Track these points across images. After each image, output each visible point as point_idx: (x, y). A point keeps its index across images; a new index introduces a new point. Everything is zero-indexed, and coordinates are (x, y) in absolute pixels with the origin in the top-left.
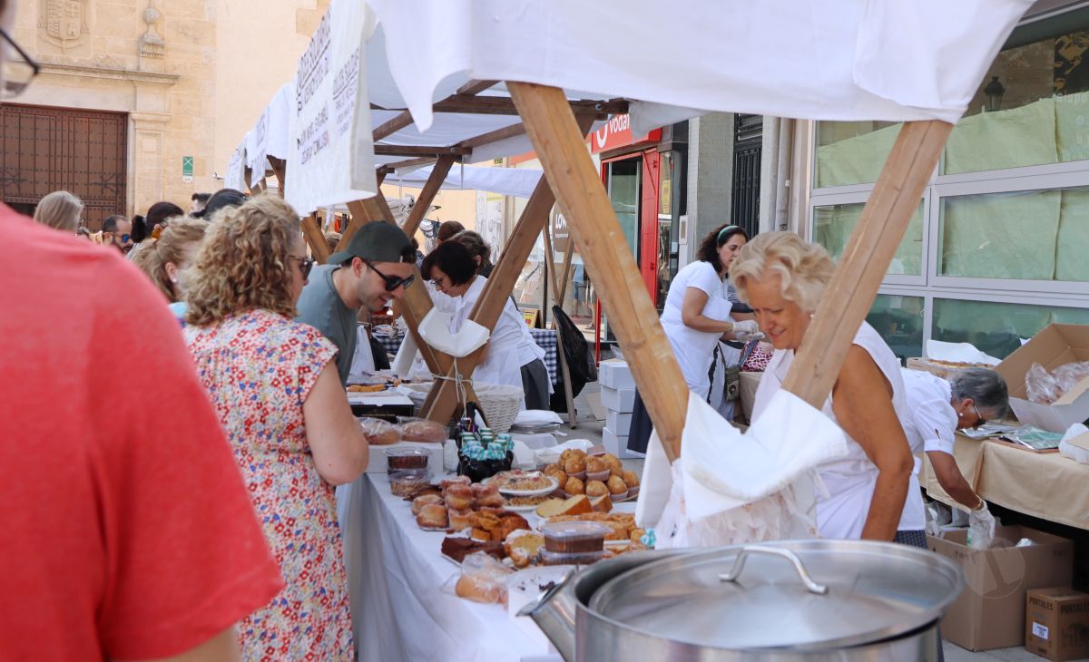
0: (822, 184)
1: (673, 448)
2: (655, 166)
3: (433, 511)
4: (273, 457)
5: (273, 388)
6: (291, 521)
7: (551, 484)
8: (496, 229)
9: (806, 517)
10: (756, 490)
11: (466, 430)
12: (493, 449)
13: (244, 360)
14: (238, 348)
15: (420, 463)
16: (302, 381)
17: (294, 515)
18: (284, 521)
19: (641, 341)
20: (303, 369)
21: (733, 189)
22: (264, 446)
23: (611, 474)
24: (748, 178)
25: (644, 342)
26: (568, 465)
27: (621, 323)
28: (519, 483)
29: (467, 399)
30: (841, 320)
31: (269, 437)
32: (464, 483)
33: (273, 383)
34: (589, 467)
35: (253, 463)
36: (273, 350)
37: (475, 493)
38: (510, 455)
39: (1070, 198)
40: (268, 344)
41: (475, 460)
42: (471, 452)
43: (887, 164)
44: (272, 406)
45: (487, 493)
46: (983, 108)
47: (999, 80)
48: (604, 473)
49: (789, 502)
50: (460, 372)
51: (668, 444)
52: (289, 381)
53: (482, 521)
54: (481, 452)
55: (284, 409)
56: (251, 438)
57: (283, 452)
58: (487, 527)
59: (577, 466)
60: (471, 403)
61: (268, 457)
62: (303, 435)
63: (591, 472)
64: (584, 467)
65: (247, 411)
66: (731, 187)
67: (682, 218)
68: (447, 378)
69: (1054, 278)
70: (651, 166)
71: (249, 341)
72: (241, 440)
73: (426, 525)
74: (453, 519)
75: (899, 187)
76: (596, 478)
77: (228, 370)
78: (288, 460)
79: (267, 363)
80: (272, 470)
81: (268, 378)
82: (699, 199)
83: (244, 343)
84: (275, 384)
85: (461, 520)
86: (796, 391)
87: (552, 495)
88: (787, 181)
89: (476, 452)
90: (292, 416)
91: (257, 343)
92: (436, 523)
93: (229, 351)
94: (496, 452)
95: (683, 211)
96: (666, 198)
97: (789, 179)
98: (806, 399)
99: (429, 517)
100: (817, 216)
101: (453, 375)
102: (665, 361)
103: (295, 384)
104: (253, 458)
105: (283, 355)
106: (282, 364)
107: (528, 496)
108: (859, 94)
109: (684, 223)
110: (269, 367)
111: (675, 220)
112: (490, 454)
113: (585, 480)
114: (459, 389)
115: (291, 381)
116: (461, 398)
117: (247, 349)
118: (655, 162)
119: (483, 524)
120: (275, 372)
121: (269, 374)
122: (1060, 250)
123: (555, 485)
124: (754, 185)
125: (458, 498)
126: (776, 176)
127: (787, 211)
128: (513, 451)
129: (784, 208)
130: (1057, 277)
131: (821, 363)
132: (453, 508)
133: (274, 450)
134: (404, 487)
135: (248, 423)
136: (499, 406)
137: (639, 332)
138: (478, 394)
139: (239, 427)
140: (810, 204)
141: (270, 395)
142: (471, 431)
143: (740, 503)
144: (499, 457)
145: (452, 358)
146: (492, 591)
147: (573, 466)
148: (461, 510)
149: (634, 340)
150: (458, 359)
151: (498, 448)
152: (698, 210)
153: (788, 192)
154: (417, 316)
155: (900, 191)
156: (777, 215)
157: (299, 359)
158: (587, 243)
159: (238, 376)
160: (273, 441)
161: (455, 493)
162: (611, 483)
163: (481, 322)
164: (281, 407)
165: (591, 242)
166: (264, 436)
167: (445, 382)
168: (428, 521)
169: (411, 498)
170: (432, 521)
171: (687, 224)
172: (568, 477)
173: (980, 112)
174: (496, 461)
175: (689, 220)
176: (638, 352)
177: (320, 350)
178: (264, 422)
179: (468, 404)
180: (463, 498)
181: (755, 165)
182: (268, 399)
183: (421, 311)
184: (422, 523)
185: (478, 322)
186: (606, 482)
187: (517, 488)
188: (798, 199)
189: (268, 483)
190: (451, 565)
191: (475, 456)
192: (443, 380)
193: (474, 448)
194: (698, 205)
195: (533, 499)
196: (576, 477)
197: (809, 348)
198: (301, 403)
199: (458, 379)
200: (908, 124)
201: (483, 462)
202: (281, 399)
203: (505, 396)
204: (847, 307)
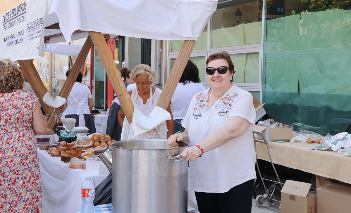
0: (173, 51)
1: (130, 121)
2: (112, 43)
3: (56, 151)
4: (24, 128)
5: (25, 109)
6: (30, 146)
7: (90, 144)
8: (47, 67)
9: (163, 136)
10: (151, 128)
11: (61, 130)
12: (71, 134)
13: (16, 102)
14: (13, 99)
15: (47, 140)
16: (33, 106)
17: (30, 144)
18: (28, 146)
19: (122, 94)
20: (32, 103)
21: (141, 52)
22: (22, 125)
23: (108, 140)
24: (147, 48)
25: (123, 94)
26: (95, 138)
27: (117, 90)
28: (80, 143)
29: (59, 122)
30: (170, 89)
31: (24, 123)
32: (65, 143)
33: (25, 107)
34: (101, 138)
35: (19, 131)
36: (24, 98)
37: (68, 146)
38: (76, 137)
39: (249, 57)
40: (22, 97)
41: (66, 138)
42: (65, 135)
43: (181, 51)
44: (26, 114)
45: (72, 145)
46: (223, 26)
47: (240, 10)
48: (106, 140)
49: (158, 132)
50: (56, 113)
51: (129, 119)
52: (29, 106)
53: (72, 152)
54: (68, 135)
55: (29, 114)
56: (18, 123)
57: (26, 127)
58: (74, 154)
59: (97, 138)
60: (60, 123)
61: (23, 129)
62: (32, 122)
63: (102, 140)
64: (100, 139)
65: (18, 116)
66: (141, 51)
67: (123, 63)
68: (52, 115)
69: (244, 82)
70: (111, 43)
71: (16, 97)
72: (15, 124)
73: (54, 155)
74: (62, 153)
75: (183, 56)
76: (103, 142)
77: (11, 105)
78: (28, 129)
79: (22, 102)
80: (24, 132)
81: (23, 106)
82: (129, 56)
83: (15, 97)
84: (26, 107)
85: (65, 153)
86: (159, 106)
87: (90, 147)
88: (161, 50)
89: (66, 135)
90: (31, 116)
91: (19, 97)
92: (57, 155)
93: (10, 100)
94: (72, 135)
95: (123, 60)
96: (116, 55)
97: (161, 49)
98: (162, 108)
99: (55, 153)
100: (171, 61)
101: (54, 114)
102: (128, 99)
103: (31, 107)
104: (19, 129)
105: (27, 100)
106: (27, 102)
107: (83, 147)
108: (173, 34)
109: (124, 65)
110: (23, 103)
111: (120, 63)
112: (70, 136)
113: (100, 142)
114: (56, 118)
115: (30, 106)
116: (57, 121)
117: (16, 99)
118: (112, 42)
119: (72, 153)
120: (25, 104)
121: (24, 105)
122: (246, 73)
123: (91, 144)
124: (149, 51)
125: (64, 147)
126: (157, 48)
127: (161, 60)
128: (76, 136)
129: (159, 59)
130: (245, 81)
131: (166, 99)
132: (62, 150)
133: (24, 126)
134: (43, 147)
135: (18, 119)
136: (68, 124)
137: (122, 92)
138: (62, 121)
139: (15, 120)
140: (169, 58)
141: (24, 110)
142: (63, 130)
143: (147, 131)
144: (73, 137)
145: (53, 108)
146: (80, 165)
147: (96, 138)
148: (64, 150)
149: (120, 94)
150: (56, 109)
151: (73, 134)
152: (129, 60)
153: (161, 53)
154: (41, 95)
155: (184, 57)
156: (157, 61)
157: (31, 101)
158: (108, 70)
159: (14, 106)
160: (25, 124)
161: (62, 146)
162: (108, 143)
163: (63, 97)
164: (28, 114)
165: (109, 70)
166: (22, 123)
167: (51, 117)
168: (54, 154)
169: (47, 149)
170: (56, 154)
171: (125, 65)
172: (95, 142)
173: (222, 28)
174: (72, 138)
175: (126, 63)
176: (121, 97)
177: (35, 98)
178: (22, 118)
179: (59, 123)
180: (65, 147)
181: (149, 43)
182: (24, 112)
183: (43, 93)
184: (53, 155)
185: (61, 97)
186: (106, 143)
187: (80, 145)
188: (164, 56)
189: (23, 136)
190: (65, 163)
191: (66, 136)
192: (50, 116)
193: (65, 134)
194: (129, 58)
195: (85, 148)
196: (97, 142)
197: (163, 96)
198: (32, 113)
199: (56, 115)
200: (185, 41)
201: (68, 138)
202: (28, 112)
203: (70, 121)
204: (172, 85)
